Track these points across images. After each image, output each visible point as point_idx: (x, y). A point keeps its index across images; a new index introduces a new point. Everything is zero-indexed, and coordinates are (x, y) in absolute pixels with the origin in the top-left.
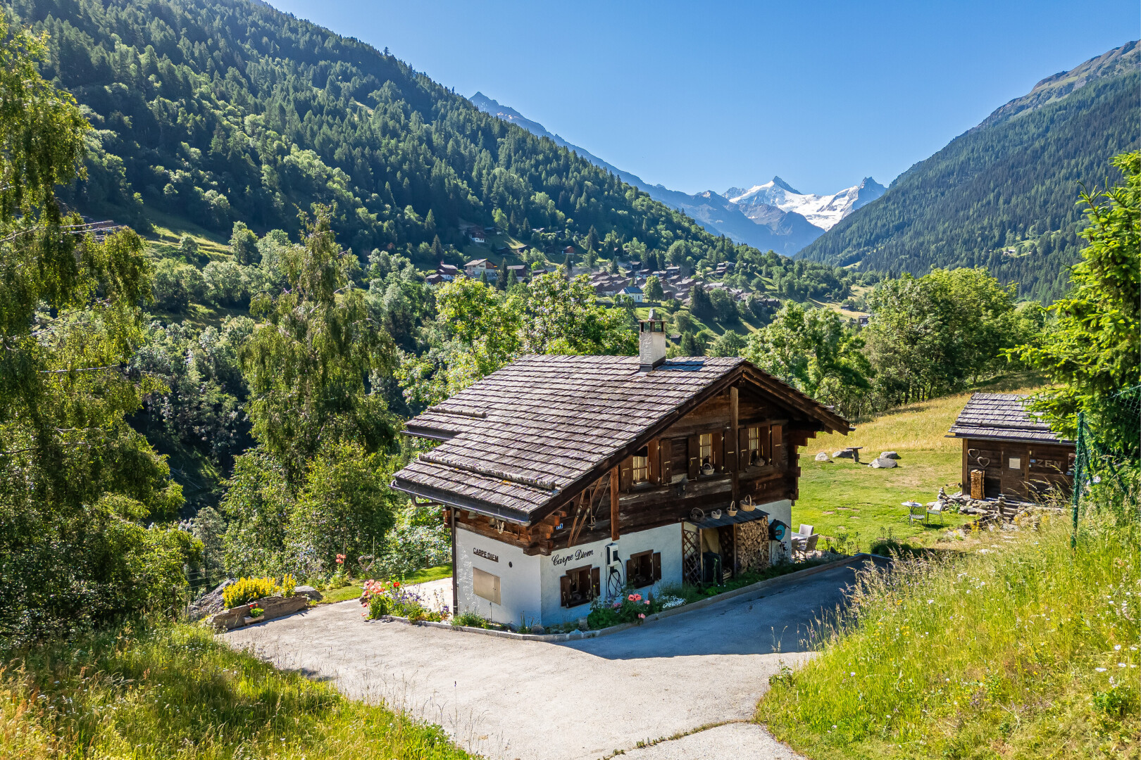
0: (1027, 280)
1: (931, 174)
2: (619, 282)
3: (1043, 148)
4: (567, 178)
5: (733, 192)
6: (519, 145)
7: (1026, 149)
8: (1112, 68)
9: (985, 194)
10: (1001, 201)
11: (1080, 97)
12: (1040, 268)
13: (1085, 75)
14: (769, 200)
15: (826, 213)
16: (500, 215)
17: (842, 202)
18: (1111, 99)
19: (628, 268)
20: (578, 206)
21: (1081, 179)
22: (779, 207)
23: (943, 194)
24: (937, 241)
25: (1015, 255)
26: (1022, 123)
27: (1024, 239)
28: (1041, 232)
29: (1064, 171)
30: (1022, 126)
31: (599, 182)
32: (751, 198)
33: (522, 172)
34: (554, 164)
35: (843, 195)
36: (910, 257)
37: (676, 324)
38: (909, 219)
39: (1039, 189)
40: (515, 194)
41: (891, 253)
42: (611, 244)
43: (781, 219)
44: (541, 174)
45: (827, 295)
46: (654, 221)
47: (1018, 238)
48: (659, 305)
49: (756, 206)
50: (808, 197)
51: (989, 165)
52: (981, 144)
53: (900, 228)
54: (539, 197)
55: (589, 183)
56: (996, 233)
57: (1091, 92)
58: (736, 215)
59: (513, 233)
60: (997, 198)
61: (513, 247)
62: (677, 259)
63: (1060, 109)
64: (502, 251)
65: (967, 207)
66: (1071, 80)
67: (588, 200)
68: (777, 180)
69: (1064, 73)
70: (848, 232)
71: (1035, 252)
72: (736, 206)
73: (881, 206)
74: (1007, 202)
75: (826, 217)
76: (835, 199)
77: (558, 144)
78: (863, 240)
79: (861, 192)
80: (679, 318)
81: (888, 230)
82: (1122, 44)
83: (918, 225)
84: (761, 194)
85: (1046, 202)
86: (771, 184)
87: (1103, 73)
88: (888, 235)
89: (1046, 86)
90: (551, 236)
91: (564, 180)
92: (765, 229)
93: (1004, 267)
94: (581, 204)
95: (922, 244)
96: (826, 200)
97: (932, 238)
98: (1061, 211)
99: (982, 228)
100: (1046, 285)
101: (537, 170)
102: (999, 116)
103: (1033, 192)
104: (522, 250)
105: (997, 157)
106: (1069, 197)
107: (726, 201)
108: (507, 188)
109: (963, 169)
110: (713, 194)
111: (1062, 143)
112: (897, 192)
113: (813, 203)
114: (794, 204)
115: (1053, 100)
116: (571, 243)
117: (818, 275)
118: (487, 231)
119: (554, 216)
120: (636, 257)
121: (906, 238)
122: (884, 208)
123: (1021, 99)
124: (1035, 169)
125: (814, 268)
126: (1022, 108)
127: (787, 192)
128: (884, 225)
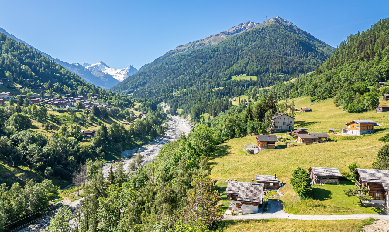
0: (180, 103)
1: (152, 68)
2: (64, 102)
3: (180, 66)
4: (34, 60)
5: (86, 64)
6: (12, 45)
7: (176, 65)
8: (194, 46)
9: (167, 77)
10: (171, 79)
11: (188, 53)
12: (183, 100)
13: (188, 47)
14: (99, 69)
15: (118, 75)
16: (9, 73)
17: (124, 72)
18: (195, 55)
19: (65, 96)
20: (40, 71)
21: (190, 76)
22: (103, 71)
23: (155, 75)
24: (155, 89)
25: (176, 95)
26: (174, 58)
27: (177, 91)
28: (182, 89)
29: (186, 73)
30: (174, 59)
31: (48, 63)
32: (93, 67)
33: (15, 56)
34: (28, 54)
35: (124, 70)
36: (148, 93)
37: (89, 118)
38: (146, 81)
39: (180, 77)
40: (15, 65)
41: (142, 92)
42: (58, 87)
43: (104, 76)
44: (23, 57)
45: (128, 106)
46: (69, 78)
47: (176, 90)
48: (81, 111)
49: (95, 70)
50: (113, 69)
51: (167, 69)
52: (164, 62)
53: (144, 84)
54: (24, 67)
55: (44, 63)
56: (171, 88)
57: (190, 52)
58: (88, 73)
59: (15, 80)
60: (170, 78)
61: (16, 86)
62: (81, 93)
63: (183, 56)
64: (13, 88)
65: (162, 80)
66: (185, 47)
67: (44, 69)
68: (102, 62)
69: (183, 45)
70: (128, 83)
71: (181, 95)
72: (88, 70)
73: (138, 76)
74: (173, 80)
75: (119, 76)
76: (121, 71)
77: (28, 47)
78: (133, 86)
79: (129, 70)
80: (90, 116)
81: (141, 84)
82: (196, 40)
83: (149, 84)
84: (96, 66)
85: (182, 81)
86: (100, 63)
87: (193, 48)
88: (140, 85)
89: (179, 48)
90: (33, 83)
91: (33, 61)
92: (98, 78)
93: (174, 99)
94: (42, 71)
95: (151, 89)
96: (118, 71)
97: (154, 88)
98: (186, 84)
99: (167, 87)
100: (185, 105)
101: (21, 56)
102: (168, 54)
103: (179, 78)
104: (21, 88)
105: (169, 66)
106: (187, 81)
107: (84, 67)
108: (10, 63)
109: (160, 68)
110: (79, 64)
111: (185, 65)
112: (142, 72)
113: (114, 71)
114: (108, 71)
115: (181, 52)
116: (41, 86)
117: (124, 99)
118: (3, 79)
119: (31, 74)
120: (67, 92)
121: (146, 87)
122: (139, 77)
123: (173, 50)
124: (179, 71)
125: (123, 97)
126: (173, 53)
127: (105, 67)
128: (139, 82)
